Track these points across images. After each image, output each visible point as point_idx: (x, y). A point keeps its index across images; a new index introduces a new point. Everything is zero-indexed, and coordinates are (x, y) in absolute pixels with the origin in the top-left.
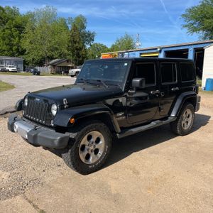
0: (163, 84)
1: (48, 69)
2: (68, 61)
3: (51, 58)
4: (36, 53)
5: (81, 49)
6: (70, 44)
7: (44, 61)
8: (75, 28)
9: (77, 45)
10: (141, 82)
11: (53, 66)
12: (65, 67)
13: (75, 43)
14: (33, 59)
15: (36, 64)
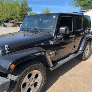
0: (76, 31)
1: (11, 24)
2: (20, 21)
3: (12, 19)
4: (4, 17)
5: (26, 15)
6: (21, 13)
7: (8, 20)
8: (22, 5)
9: (24, 13)
10: (66, 30)
11: (13, 23)
12: (19, 23)
13: (23, 12)
14: (3, 20)
15: (5, 22)
